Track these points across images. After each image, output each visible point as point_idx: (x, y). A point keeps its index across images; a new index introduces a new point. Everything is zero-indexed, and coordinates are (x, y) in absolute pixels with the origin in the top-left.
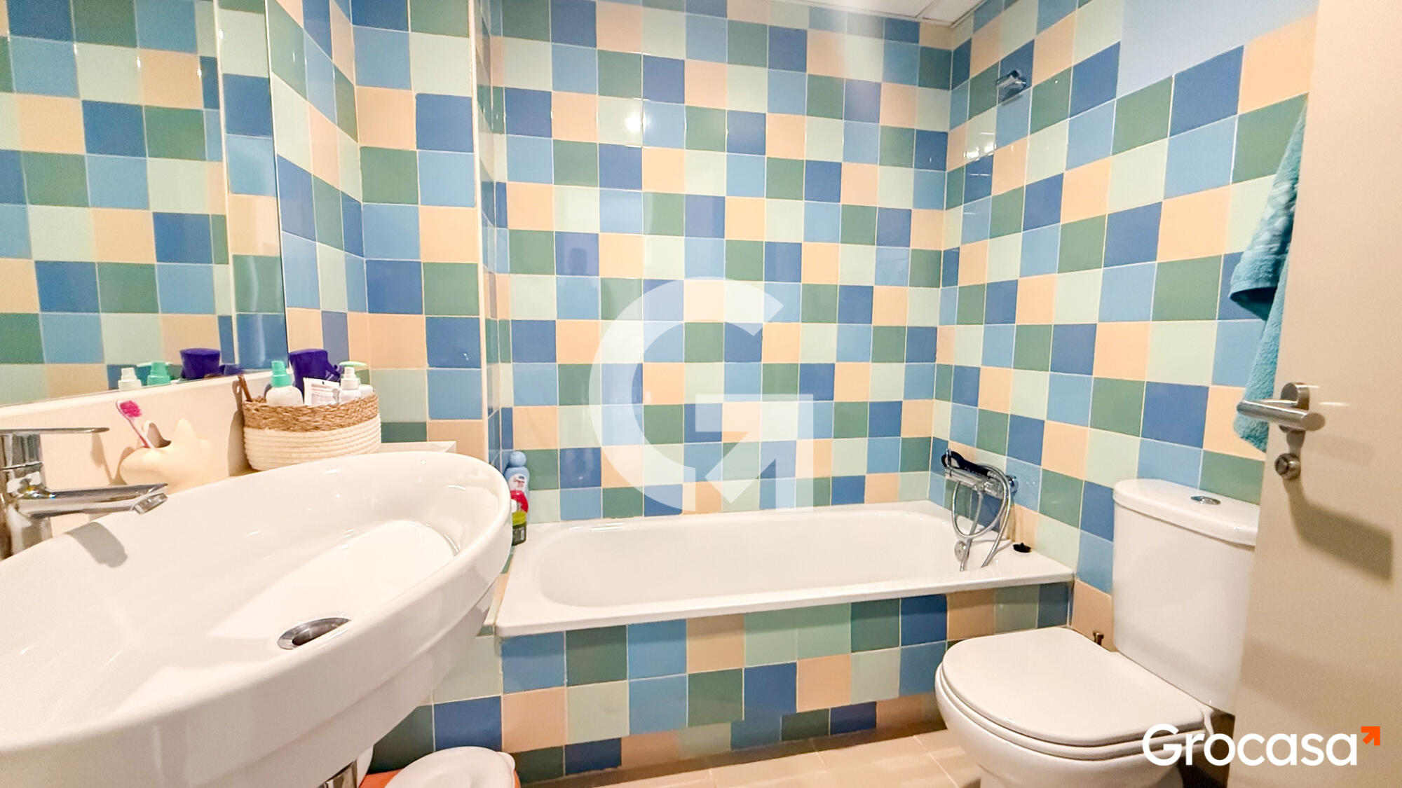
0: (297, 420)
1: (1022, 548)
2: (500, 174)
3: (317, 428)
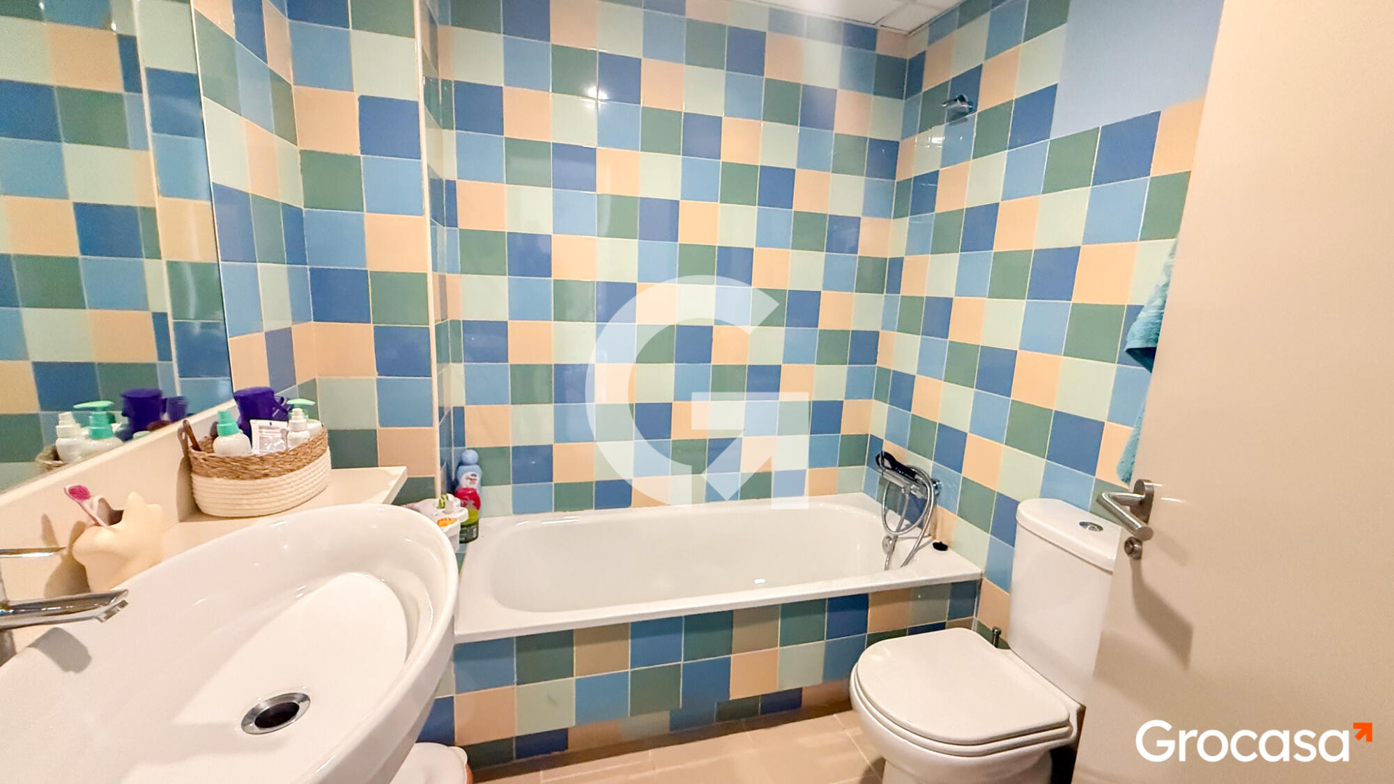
0: (246, 469)
1: (940, 547)
2: (449, 172)
3: (266, 475)
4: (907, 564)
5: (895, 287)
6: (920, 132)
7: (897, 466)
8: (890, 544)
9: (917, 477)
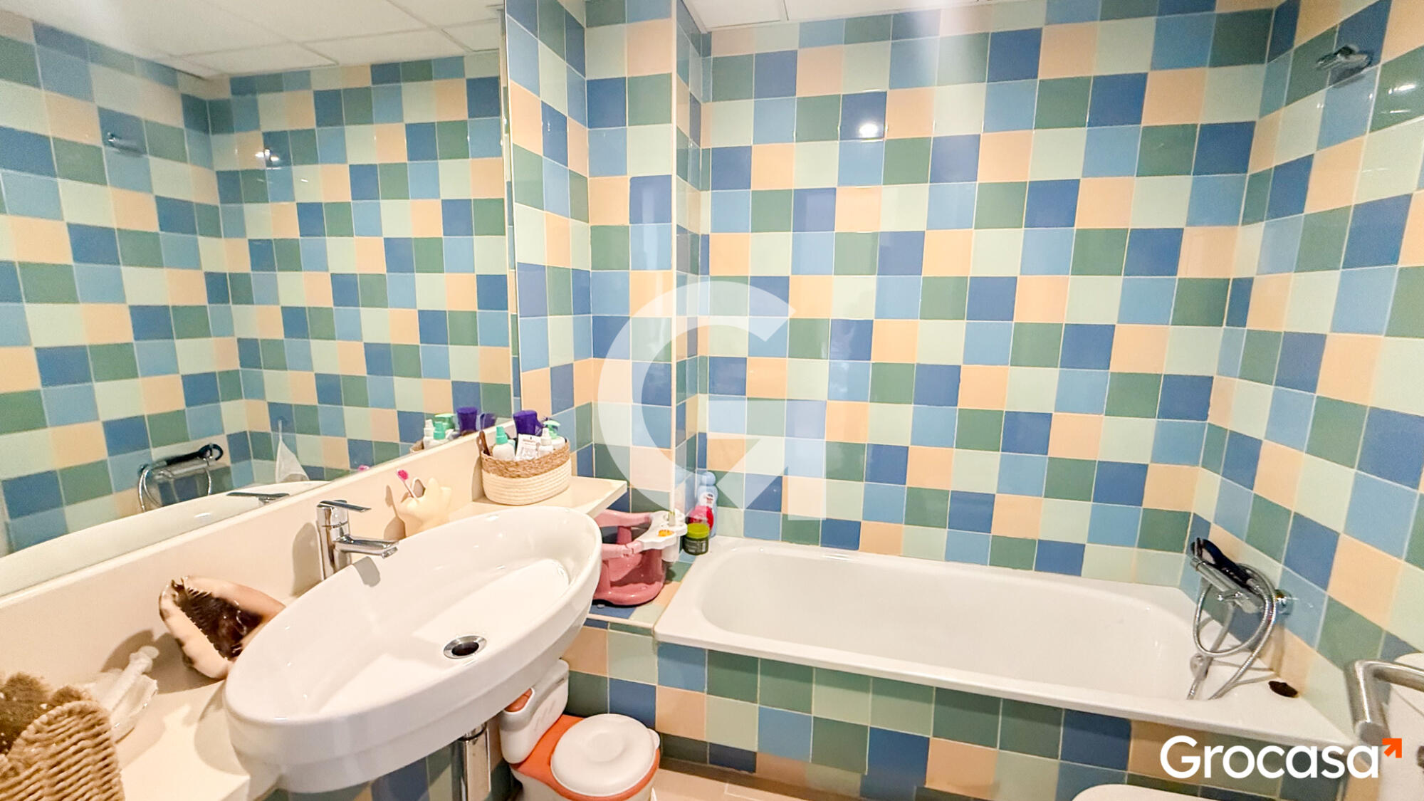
1: (1283, 690)
2: (705, 227)
4: (1221, 696)
5: (1239, 316)
6: (1288, 104)
7: (1222, 563)
8: (1204, 666)
9: (1250, 582)
